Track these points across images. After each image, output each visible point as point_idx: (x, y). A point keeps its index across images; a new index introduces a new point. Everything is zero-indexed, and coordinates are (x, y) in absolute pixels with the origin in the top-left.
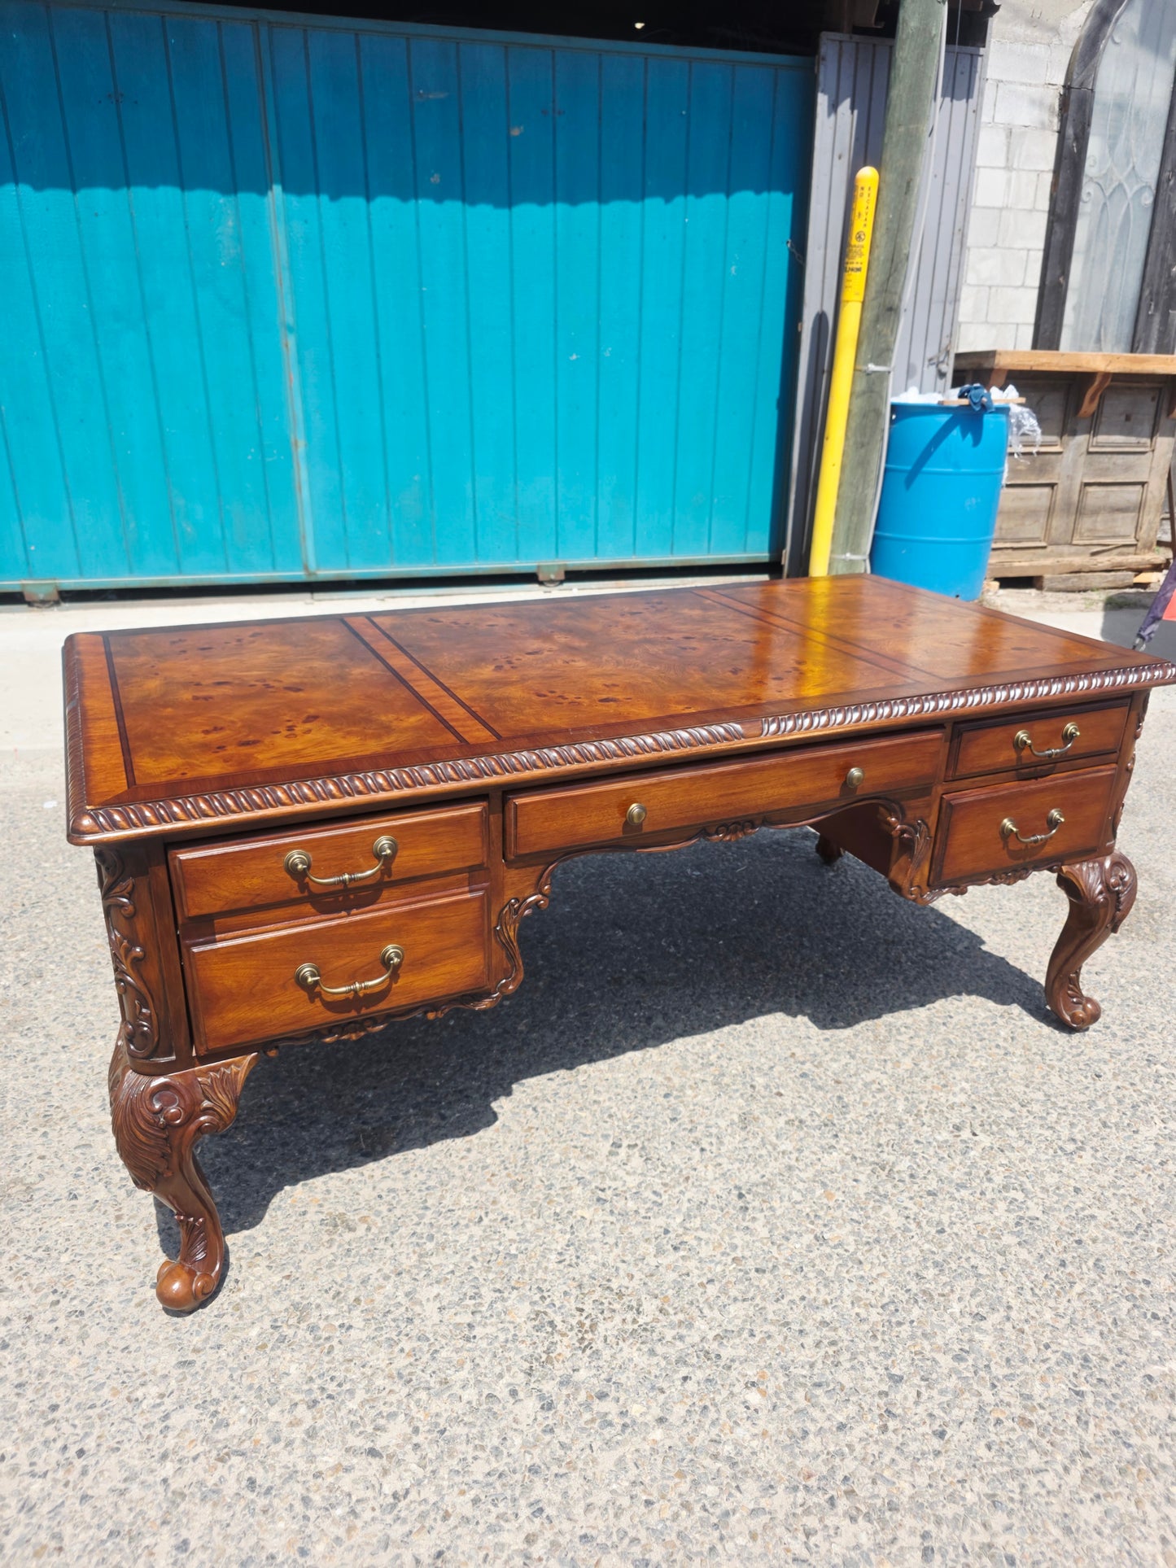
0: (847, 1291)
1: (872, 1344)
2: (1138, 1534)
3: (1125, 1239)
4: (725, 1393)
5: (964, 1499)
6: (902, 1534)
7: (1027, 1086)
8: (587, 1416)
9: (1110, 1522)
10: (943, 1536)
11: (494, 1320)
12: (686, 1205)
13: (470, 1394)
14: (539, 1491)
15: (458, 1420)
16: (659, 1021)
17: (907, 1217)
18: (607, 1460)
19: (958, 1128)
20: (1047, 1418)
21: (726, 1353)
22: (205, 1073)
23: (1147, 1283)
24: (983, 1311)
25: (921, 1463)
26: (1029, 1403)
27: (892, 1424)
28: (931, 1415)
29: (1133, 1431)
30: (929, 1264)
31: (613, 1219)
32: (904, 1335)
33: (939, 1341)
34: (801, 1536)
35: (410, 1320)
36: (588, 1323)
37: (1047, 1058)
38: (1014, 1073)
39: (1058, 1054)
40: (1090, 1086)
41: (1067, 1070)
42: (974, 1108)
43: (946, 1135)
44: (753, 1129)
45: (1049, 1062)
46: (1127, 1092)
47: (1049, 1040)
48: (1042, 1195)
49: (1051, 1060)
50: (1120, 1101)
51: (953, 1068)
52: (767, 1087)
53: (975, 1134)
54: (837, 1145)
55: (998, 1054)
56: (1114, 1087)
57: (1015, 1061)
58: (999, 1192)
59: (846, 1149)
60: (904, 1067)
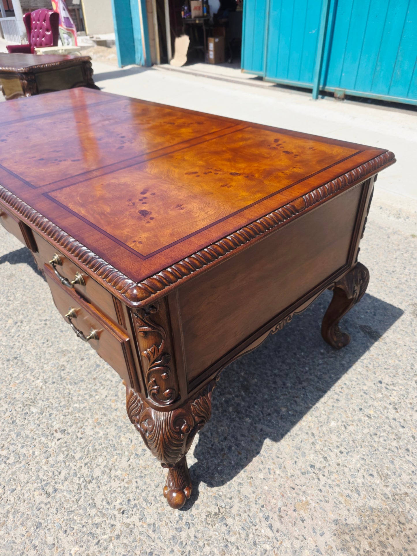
12: (12, 344)
19: (63, 431)
31: (7, 328)
37: (138, 480)
38: (119, 459)
39: (144, 487)
40: (112, 506)
41: (126, 491)
42: (81, 438)
43: (56, 426)
44: (58, 354)
45: (134, 481)
46: (108, 531)
47: (160, 481)
48: (10, 472)
49: (136, 482)
50: (97, 525)
51: (116, 427)
52: (88, 354)
53: (58, 440)
54: (47, 385)
55: (136, 450)
56: (113, 522)
57: (131, 460)
58: (13, 452)
59: (44, 387)
60: (113, 405)
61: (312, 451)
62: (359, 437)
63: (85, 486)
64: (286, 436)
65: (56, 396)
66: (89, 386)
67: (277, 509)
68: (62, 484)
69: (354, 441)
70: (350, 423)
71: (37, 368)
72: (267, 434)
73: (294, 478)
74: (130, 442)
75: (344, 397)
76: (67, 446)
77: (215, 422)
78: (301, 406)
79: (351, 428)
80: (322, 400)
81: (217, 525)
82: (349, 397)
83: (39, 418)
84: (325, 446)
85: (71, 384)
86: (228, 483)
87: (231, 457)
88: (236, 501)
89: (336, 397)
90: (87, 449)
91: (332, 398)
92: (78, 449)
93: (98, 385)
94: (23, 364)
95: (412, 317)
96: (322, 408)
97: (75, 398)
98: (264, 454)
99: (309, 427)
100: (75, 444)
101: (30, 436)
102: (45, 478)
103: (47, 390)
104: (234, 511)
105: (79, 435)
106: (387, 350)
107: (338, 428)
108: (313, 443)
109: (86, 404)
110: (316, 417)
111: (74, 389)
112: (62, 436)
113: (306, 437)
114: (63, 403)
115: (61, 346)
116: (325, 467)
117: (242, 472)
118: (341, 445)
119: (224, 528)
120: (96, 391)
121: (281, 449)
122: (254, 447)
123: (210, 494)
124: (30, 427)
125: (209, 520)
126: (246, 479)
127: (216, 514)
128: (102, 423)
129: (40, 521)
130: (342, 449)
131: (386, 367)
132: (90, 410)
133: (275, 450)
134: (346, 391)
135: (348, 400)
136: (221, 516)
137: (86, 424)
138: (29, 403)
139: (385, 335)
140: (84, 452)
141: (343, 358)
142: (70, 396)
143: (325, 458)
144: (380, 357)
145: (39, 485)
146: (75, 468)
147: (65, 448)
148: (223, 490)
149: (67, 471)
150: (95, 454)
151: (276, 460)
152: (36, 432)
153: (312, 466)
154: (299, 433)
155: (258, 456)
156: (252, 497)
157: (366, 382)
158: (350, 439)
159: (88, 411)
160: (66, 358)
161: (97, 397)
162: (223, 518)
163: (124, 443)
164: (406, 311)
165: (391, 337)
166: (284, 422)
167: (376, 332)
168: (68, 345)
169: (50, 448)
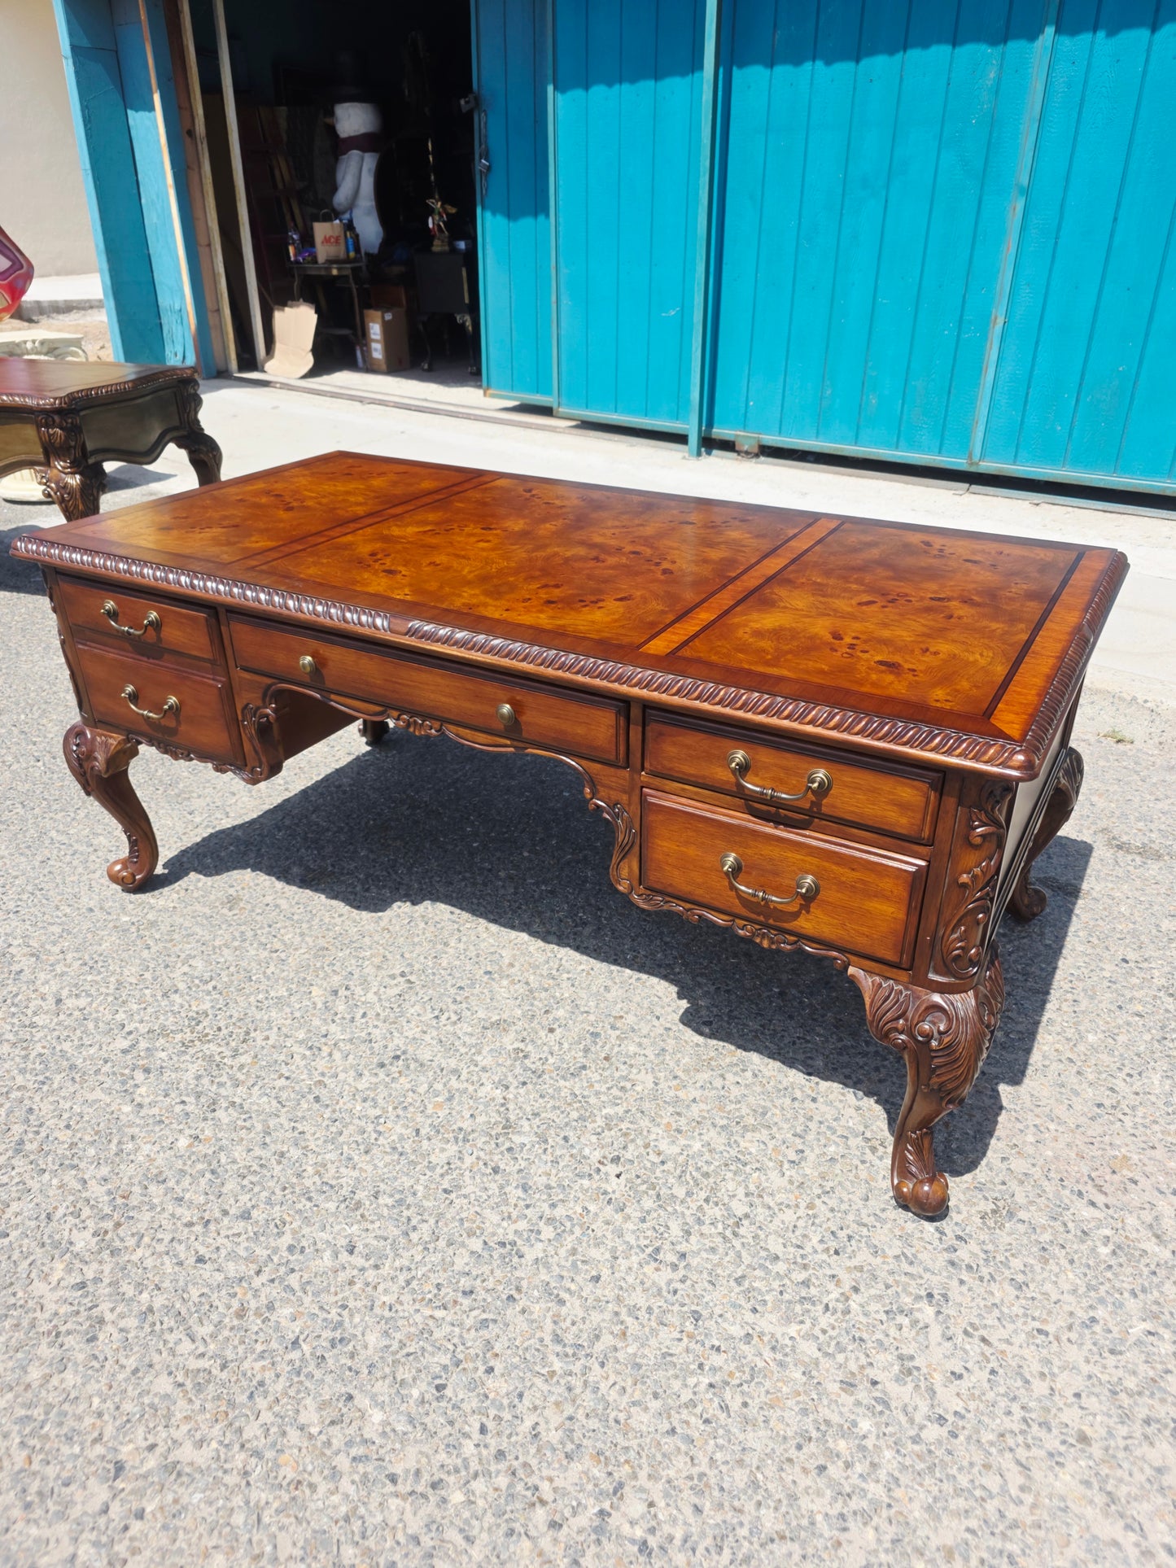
0: (328, 1156)
1: (278, 1191)
2: (151, 1425)
3: (548, 1339)
4: (181, 1127)
5: (141, 1293)
6: (95, 1266)
7: (747, 1195)
8: (127, 1071)
9: (156, 1400)
10: (101, 1291)
11: (188, 998)
12: (363, 1034)
13: (120, 1016)
14: (58, 1078)
15: (97, 1020)
16: (587, 931)
17: (449, 1163)
18: (98, 1094)
19: (616, 1160)
20: (256, 1329)
21: (220, 1114)
22: (100, 736)
23: (490, 1370)
24: (360, 1247)
25: (166, 1258)
26: (265, 1310)
27: (198, 1229)
28: (218, 1249)
29: (271, 1398)
30: (397, 1196)
31: (320, 1005)
32: (299, 1206)
33: (306, 1230)
34: (71, 1209)
35: (167, 966)
36: (210, 1037)
37: (824, 1198)
38: (763, 1178)
39: (844, 1207)
40: (808, 1249)
41: (817, 1221)
42: (663, 1163)
43: (597, 1155)
44: (489, 1033)
45: (818, 1202)
46: (831, 1286)
47: (864, 1191)
48: (563, 1252)
49: (824, 1203)
50: (806, 1283)
51: (718, 1129)
52: (556, 1019)
53: (618, 1176)
54: (511, 1089)
55: (785, 1156)
56: (829, 1272)
57: (788, 1173)
58: (541, 1218)
59: (511, 1096)
60: (681, 1094)
61: (1085, 1085)
62: (1142, 1048)
63: (735, 1234)
64: (1029, 1071)
65: (549, 1105)
66: (606, 1074)
67: (1086, 1178)
68: (687, 1241)
69: (1138, 1055)
70: (1116, 1031)
71: (462, 1065)
72: (997, 1077)
73: (1082, 1129)
74: (763, 1147)
75: (1082, 994)
76: (644, 1182)
77: (895, 1079)
78: (1022, 1023)
79: (1121, 1039)
80: (1048, 1006)
81: (1007, 1225)
82: (1090, 993)
83: (545, 1150)
84: (1100, 1073)
85: (564, 1078)
86: (984, 1162)
87: (960, 1125)
88: (1013, 1185)
89: (1069, 996)
90: (688, 1177)
91: (1066, 1000)
92: (671, 1180)
93: (622, 1067)
94: (422, 1065)
95: (1112, 851)
96: (1060, 1019)
97: (593, 1100)
98: (1012, 1106)
99: (1057, 1050)
100: (658, 1174)
101: (553, 1184)
102: (646, 1242)
103: (521, 1099)
104: (1020, 1199)
105: (657, 1160)
106: (1105, 909)
107: (1103, 1042)
108: (1079, 1073)
109: (625, 1104)
110: (1058, 1034)
111: (578, 1085)
112: (620, 1169)
113: (1061, 1066)
114: (574, 1115)
115: (481, 1014)
116: (1118, 1102)
117: (993, 1141)
118: (1123, 1065)
119: (1021, 1228)
120: (625, 1078)
121: (1036, 1094)
122: (988, 1102)
123: (966, 1185)
124: (540, 1171)
125: (991, 1223)
126: (1008, 1150)
127: (994, 1212)
128: (684, 1129)
129: (694, 1308)
130: (1127, 1070)
131: (1119, 936)
132: (642, 1112)
133: (1026, 1098)
134: (1081, 985)
135: (1092, 998)
136: (1005, 1212)
137: (653, 1137)
138: (499, 1130)
139: (1085, 886)
140: (688, 1183)
141: (1042, 934)
142: (580, 1098)
143: (1112, 1090)
144: (1100, 922)
145: (642, 1256)
146: (691, 1211)
147: (645, 1186)
148: (981, 1173)
149: (680, 1221)
150: (711, 1180)
151: (1037, 1111)
152: (560, 1175)
153: (1099, 1105)
154: (1047, 1063)
155: (1004, 1112)
156: (1037, 1173)
157: (1101, 964)
158: (1131, 1053)
159: (639, 1115)
160: (512, 1035)
161: (639, 1088)
162: (1011, 1214)
163: (753, 1150)
164: (1094, 845)
165: (1097, 888)
166: (1012, 1053)
167: (1071, 885)
168: (497, 1011)
169: (614, 1192)
